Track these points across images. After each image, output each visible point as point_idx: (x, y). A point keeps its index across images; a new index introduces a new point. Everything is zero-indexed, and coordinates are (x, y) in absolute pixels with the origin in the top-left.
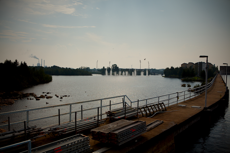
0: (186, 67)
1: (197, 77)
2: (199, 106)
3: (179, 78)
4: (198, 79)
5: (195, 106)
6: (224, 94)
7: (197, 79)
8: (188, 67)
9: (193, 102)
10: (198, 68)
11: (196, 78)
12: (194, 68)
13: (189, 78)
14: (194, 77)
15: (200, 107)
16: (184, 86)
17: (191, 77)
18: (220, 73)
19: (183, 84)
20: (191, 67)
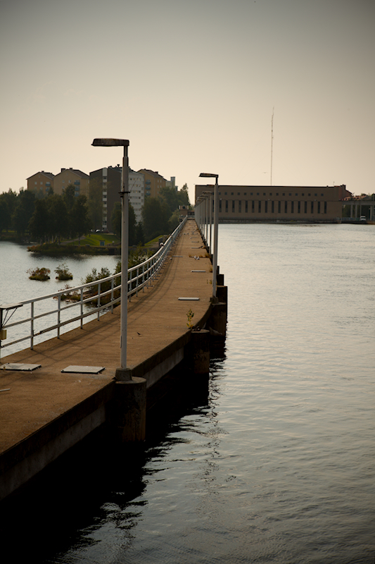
0: (51, 192)
1: (98, 236)
2: (94, 365)
3: (19, 241)
4: (102, 243)
5: (78, 364)
6: (206, 308)
7: (98, 244)
8: (59, 190)
9: (70, 349)
10: (105, 193)
11: (95, 239)
12: (87, 195)
13: (66, 242)
14: (83, 238)
15: (100, 372)
16: (40, 276)
17: (73, 237)
18: (196, 217)
19: (38, 271)
20: (70, 190)
